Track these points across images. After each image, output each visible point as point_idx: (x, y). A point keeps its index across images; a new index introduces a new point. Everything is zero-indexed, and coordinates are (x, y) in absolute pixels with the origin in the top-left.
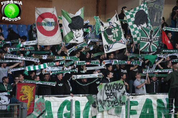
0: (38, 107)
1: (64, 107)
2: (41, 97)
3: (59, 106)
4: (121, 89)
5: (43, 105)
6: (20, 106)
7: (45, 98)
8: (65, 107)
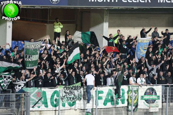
0: (37, 95)
1: (54, 95)
2: (39, 88)
3: (51, 94)
4: (79, 89)
5: (41, 94)
6: (26, 94)
7: (42, 89)
8: (56, 95)
